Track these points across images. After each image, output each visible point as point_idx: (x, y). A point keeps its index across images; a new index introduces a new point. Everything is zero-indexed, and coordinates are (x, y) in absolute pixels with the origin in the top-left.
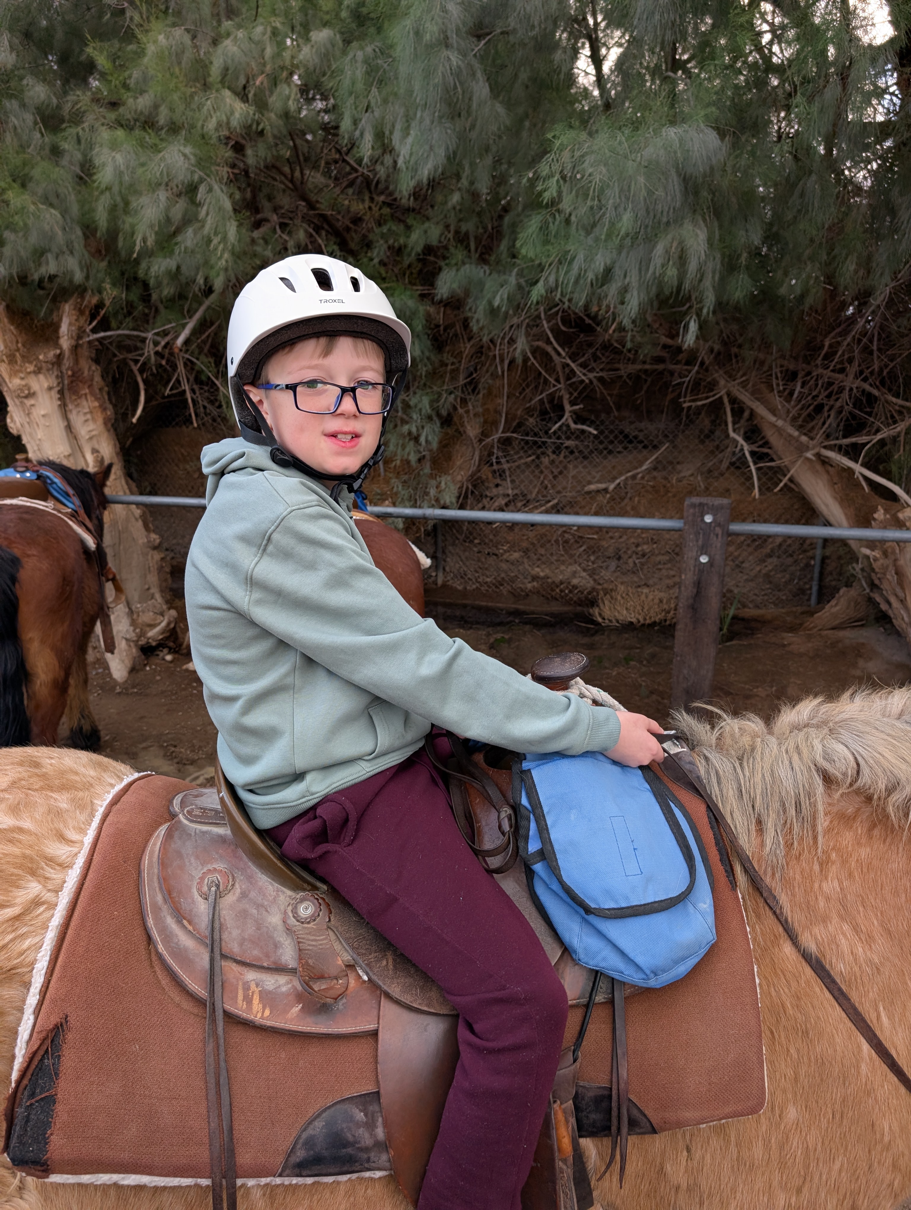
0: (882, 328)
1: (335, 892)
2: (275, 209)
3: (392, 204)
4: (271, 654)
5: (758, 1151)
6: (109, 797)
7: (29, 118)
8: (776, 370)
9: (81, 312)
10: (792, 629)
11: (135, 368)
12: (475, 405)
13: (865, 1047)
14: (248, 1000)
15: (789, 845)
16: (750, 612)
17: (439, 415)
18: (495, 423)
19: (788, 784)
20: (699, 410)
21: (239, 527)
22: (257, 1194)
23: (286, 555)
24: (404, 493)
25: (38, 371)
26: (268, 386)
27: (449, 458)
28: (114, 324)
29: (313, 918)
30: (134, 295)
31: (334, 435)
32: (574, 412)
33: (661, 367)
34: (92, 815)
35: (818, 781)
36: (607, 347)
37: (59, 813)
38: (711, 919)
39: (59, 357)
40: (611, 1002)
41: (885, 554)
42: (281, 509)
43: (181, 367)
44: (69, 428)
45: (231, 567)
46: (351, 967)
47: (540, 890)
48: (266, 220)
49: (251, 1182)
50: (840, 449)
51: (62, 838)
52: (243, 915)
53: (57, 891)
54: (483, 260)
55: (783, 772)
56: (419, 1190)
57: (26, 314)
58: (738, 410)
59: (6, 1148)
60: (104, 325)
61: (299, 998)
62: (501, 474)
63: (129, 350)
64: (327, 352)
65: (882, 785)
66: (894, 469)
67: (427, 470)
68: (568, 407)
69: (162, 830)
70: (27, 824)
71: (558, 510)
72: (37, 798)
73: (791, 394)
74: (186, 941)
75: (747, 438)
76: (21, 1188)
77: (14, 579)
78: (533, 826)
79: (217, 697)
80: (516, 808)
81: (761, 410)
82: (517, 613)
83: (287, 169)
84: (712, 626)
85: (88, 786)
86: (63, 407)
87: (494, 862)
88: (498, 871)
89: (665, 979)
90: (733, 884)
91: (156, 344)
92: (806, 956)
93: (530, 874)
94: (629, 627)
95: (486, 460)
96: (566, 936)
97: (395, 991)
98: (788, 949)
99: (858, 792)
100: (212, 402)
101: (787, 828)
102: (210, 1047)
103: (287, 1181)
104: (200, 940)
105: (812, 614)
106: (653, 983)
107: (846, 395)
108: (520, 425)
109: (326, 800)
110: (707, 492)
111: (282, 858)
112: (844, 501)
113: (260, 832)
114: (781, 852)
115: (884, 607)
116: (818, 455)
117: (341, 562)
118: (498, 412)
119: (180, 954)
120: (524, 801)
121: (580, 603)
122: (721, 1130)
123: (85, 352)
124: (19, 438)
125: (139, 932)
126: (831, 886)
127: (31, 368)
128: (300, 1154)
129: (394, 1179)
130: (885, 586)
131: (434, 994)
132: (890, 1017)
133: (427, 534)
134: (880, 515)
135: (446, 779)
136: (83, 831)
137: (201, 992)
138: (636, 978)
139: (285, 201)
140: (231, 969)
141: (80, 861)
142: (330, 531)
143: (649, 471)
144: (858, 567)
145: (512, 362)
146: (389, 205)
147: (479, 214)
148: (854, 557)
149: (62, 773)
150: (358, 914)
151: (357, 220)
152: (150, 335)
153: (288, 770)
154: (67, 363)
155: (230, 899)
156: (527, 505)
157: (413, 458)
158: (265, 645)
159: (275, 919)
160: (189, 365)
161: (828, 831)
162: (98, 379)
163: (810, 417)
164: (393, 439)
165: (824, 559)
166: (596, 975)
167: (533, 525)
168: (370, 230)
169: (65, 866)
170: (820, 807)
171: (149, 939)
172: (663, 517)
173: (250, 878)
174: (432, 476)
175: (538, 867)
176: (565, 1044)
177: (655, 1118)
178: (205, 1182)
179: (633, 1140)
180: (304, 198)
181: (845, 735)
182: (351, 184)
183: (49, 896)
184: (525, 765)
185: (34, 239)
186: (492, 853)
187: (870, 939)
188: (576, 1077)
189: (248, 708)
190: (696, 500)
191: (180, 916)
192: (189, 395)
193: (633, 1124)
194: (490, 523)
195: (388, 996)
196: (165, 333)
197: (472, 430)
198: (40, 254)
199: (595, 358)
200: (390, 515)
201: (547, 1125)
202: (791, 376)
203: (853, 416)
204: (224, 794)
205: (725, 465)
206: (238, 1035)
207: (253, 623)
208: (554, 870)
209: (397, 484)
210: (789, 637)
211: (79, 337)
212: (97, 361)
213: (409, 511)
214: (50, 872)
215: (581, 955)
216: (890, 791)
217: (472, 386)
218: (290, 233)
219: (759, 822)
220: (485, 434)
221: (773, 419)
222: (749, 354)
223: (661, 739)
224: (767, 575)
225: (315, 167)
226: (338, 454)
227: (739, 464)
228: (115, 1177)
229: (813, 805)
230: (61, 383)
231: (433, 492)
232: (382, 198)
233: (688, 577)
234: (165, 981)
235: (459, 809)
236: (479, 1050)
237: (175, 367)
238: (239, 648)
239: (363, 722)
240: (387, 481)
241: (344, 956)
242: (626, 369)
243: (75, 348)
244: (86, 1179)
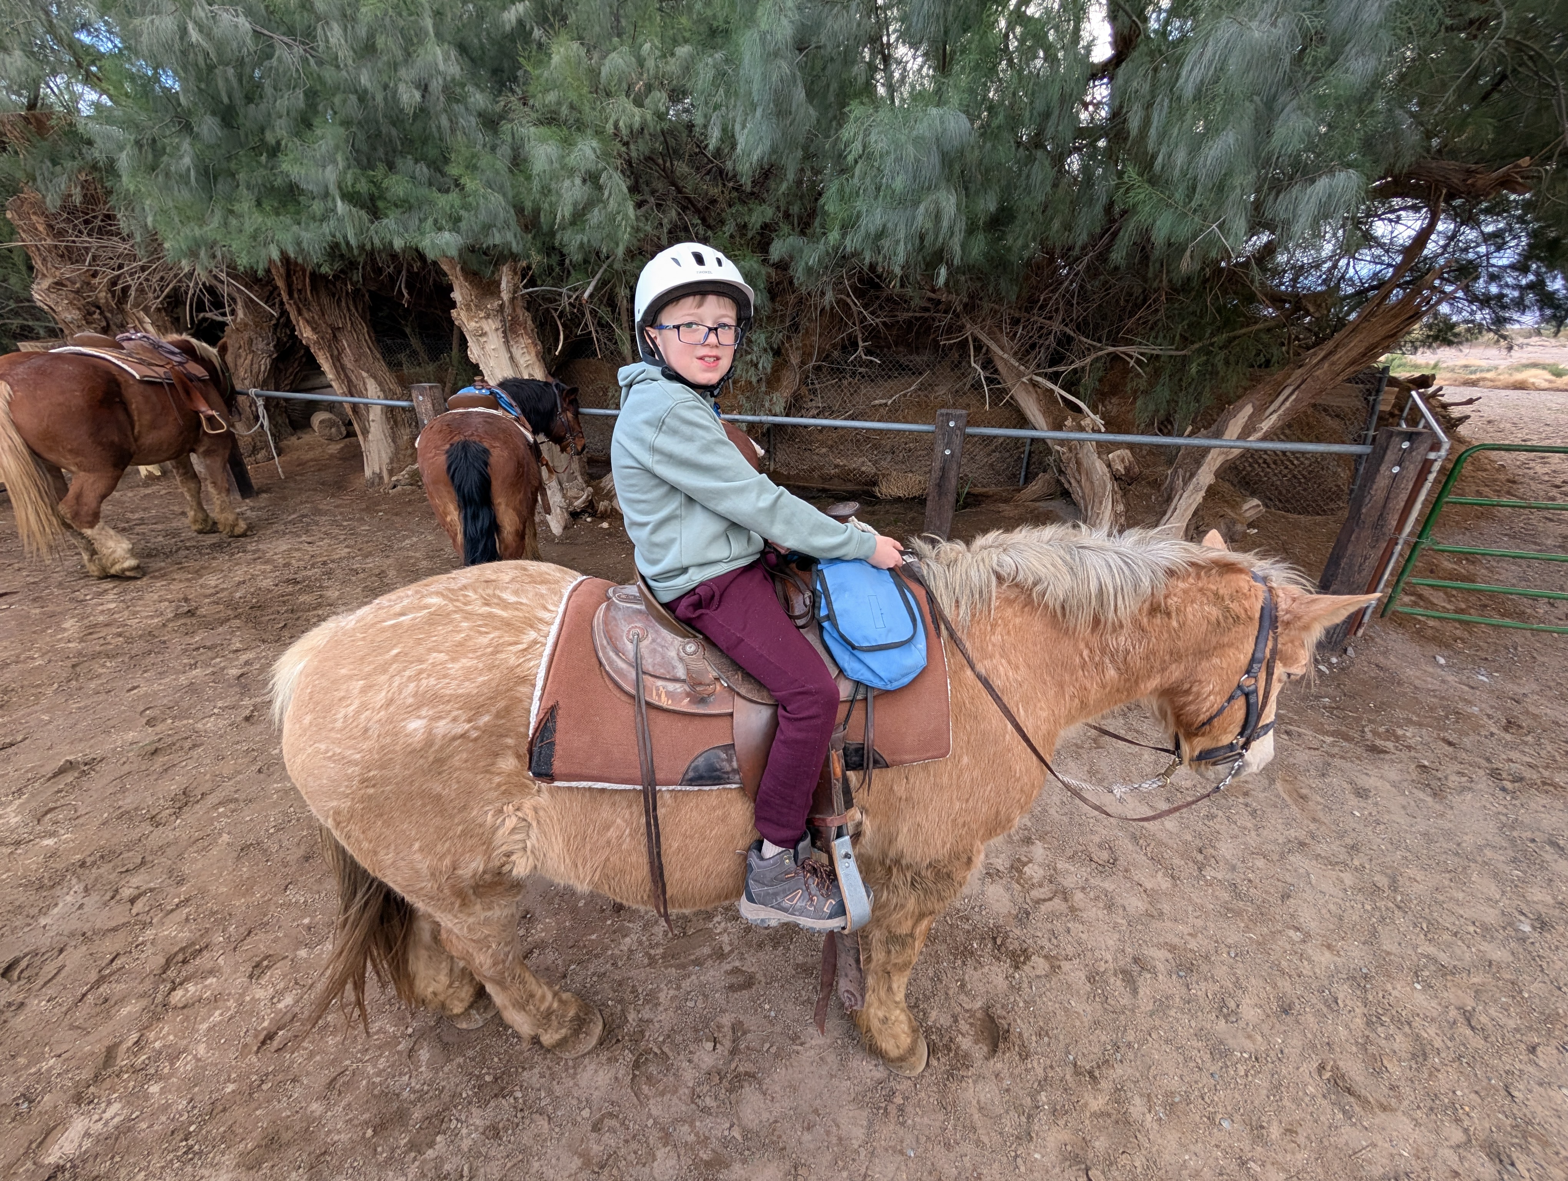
0: (1081, 287)
1: (707, 639)
2: (653, 192)
3: (738, 189)
4: (666, 495)
5: (945, 779)
6: (570, 588)
7: (473, 120)
8: (1006, 317)
9: (515, 272)
10: (1006, 501)
11: (555, 315)
12: (797, 341)
13: (1010, 726)
14: (659, 696)
15: (973, 616)
16: (979, 490)
17: (772, 348)
18: (810, 355)
19: (975, 579)
20: (951, 345)
21: (644, 416)
22: (667, 796)
23: (674, 432)
24: (747, 405)
25: (487, 317)
26: (661, 327)
27: (778, 380)
28: (539, 282)
29: (695, 653)
30: (554, 260)
31: (701, 358)
32: (865, 347)
33: (927, 315)
34: (561, 597)
35: (994, 579)
36: (889, 299)
37: (542, 596)
38: (924, 653)
39: (502, 306)
40: (866, 699)
41: (1070, 450)
42: (670, 403)
43: (588, 314)
44: (512, 358)
45: (640, 441)
46: (717, 679)
47: (827, 637)
48: (646, 201)
49: (664, 788)
50: (1045, 375)
51: (545, 608)
52: (654, 651)
53: (546, 637)
54: (803, 233)
55: (973, 573)
56: (756, 793)
57: (475, 274)
58: (979, 347)
59: (530, 768)
60: (532, 283)
61: (688, 695)
62: (814, 392)
63: (551, 301)
64: (700, 305)
65: (1030, 581)
66: (1082, 390)
67: (763, 389)
68: (861, 344)
69: (604, 605)
70: (524, 601)
71: (852, 418)
72: (528, 587)
73: (1015, 335)
74: (622, 665)
75: (984, 368)
76: (539, 791)
77: (486, 464)
78: (823, 601)
79: (634, 524)
80: (814, 592)
81: (994, 347)
82: (824, 490)
83: (660, 161)
84: (952, 498)
85: (557, 582)
86: (507, 342)
87: (800, 622)
88: (803, 627)
89: (896, 685)
90: (939, 635)
91: (569, 297)
92: (979, 677)
93: (821, 628)
94: (899, 500)
95: (804, 381)
96: (840, 662)
97: (743, 692)
98: (969, 672)
99: (1017, 585)
100: (610, 340)
101: (973, 605)
102: (639, 719)
103: (683, 788)
104: (630, 665)
105: (1019, 491)
106: (889, 687)
107: (1052, 337)
108: (827, 356)
109: (702, 584)
110: (954, 406)
111: (677, 618)
112: (1046, 413)
113: (662, 605)
114: (968, 619)
115: (1066, 486)
116: (1031, 380)
117: (709, 437)
118: (812, 347)
119: (619, 671)
120: (819, 587)
121: (866, 484)
122: (925, 768)
123: (520, 303)
124: (477, 366)
125: (594, 660)
126: (997, 638)
127: (482, 315)
128: (691, 774)
129: (742, 789)
130: (1068, 471)
131: (765, 694)
132: (1026, 711)
133: (763, 435)
134: (1069, 422)
135: (773, 577)
136: (558, 606)
137: (633, 692)
138: (879, 684)
139: (660, 186)
140: (648, 680)
141: (558, 621)
142: (702, 417)
143: (915, 391)
144: (1052, 459)
145: (823, 310)
146: (737, 190)
147: (801, 198)
148: (1049, 451)
149: (541, 574)
150: (721, 651)
151: (713, 201)
152: (564, 290)
153: (678, 565)
154: (508, 311)
155: (645, 643)
156: (832, 414)
157: (754, 380)
158: (663, 490)
159: (672, 654)
160: (593, 313)
161: (997, 608)
162: (530, 322)
163: (1028, 352)
164: (740, 366)
165: (1030, 453)
166: (858, 684)
167: (836, 428)
168: (723, 210)
169: (549, 624)
170: (994, 594)
171: (601, 663)
172: (924, 423)
173: (657, 631)
174: (766, 393)
175: (826, 624)
176: (837, 721)
177: (888, 759)
178: (639, 787)
179: (875, 772)
180: (673, 184)
181: (1012, 552)
182: (709, 172)
183: (541, 639)
184: (820, 567)
185: (483, 216)
186: (799, 617)
187: (1017, 668)
188: (844, 737)
189: (654, 531)
190: (944, 411)
191: (617, 651)
192: (594, 335)
193: (876, 762)
194: (806, 427)
195: (738, 694)
196: (575, 289)
197: (795, 359)
198: (487, 228)
199: (881, 307)
200: (737, 421)
201: (828, 759)
202: (1015, 322)
203: (1058, 352)
204: (640, 583)
205: (968, 386)
206: (653, 713)
207: (655, 476)
208: (835, 626)
209: (742, 399)
210: (1002, 506)
211: (515, 292)
212: (528, 310)
213: (750, 418)
214: (541, 626)
215: (850, 673)
216: (1035, 584)
217: (795, 327)
218: (664, 212)
219: (957, 602)
220: (803, 363)
221: (1001, 353)
222: (987, 306)
223: (902, 553)
224: (992, 465)
225: (680, 157)
226: (706, 371)
227: (977, 386)
228: (590, 784)
229: (990, 592)
230: (504, 325)
231: (767, 404)
232: (731, 184)
233: (937, 465)
234: (611, 686)
235: (781, 594)
236: (789, 719)
237: (583, 315)
238: (646, 492)
239: (722, 541)
240: (735, 397)
241: (713, 673)
242: (903, 316)
243: (513, 300)
244: (574, 784)
